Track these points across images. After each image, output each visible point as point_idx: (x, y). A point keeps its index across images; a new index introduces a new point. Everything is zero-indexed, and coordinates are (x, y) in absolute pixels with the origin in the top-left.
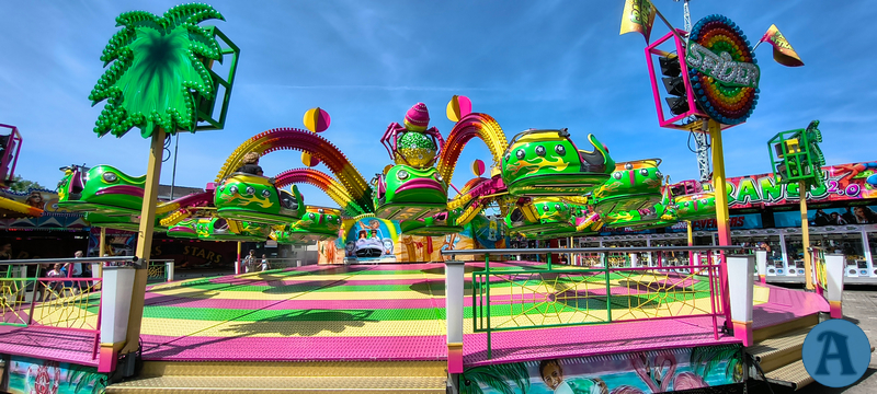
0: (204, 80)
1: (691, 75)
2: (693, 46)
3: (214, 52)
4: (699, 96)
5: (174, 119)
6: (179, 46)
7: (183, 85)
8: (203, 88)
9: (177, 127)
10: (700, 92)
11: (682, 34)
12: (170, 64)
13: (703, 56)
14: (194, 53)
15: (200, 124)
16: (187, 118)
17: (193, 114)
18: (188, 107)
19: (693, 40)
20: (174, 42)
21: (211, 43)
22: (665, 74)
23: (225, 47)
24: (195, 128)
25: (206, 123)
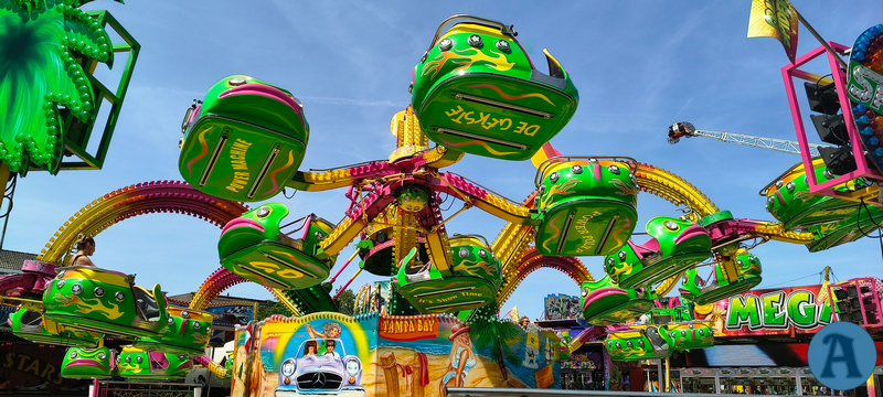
1: (857, 114)
2: (857, 70)
4: (872, 148)
10: (873, 141)
11: (838, 49)
13: (874, 85)
19: (856, 61)
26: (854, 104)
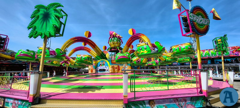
0: (58, 23)
1: (191, 22)
2: (191, 14)
3: (61, 16)
4: (193, 28)
5: (50, 34)
6: (51, 14)
7: (52, 24)
8: (58, 25)
9: (51, 36)
10: (193, 26)
11: (188, 11)
12: (49, 19)
13: (194, 17)
14: (55, 16)
15: (57, 35)
16: (53, 33)
17: (55, 32)
18: (53, 30)
19: (191, 12)
20: (50, 13)
21: (60, 13)
22: (183, 21)
23: (64, 14)
24: (55, 36)
25: (58, 35)
26: (190, 20)
